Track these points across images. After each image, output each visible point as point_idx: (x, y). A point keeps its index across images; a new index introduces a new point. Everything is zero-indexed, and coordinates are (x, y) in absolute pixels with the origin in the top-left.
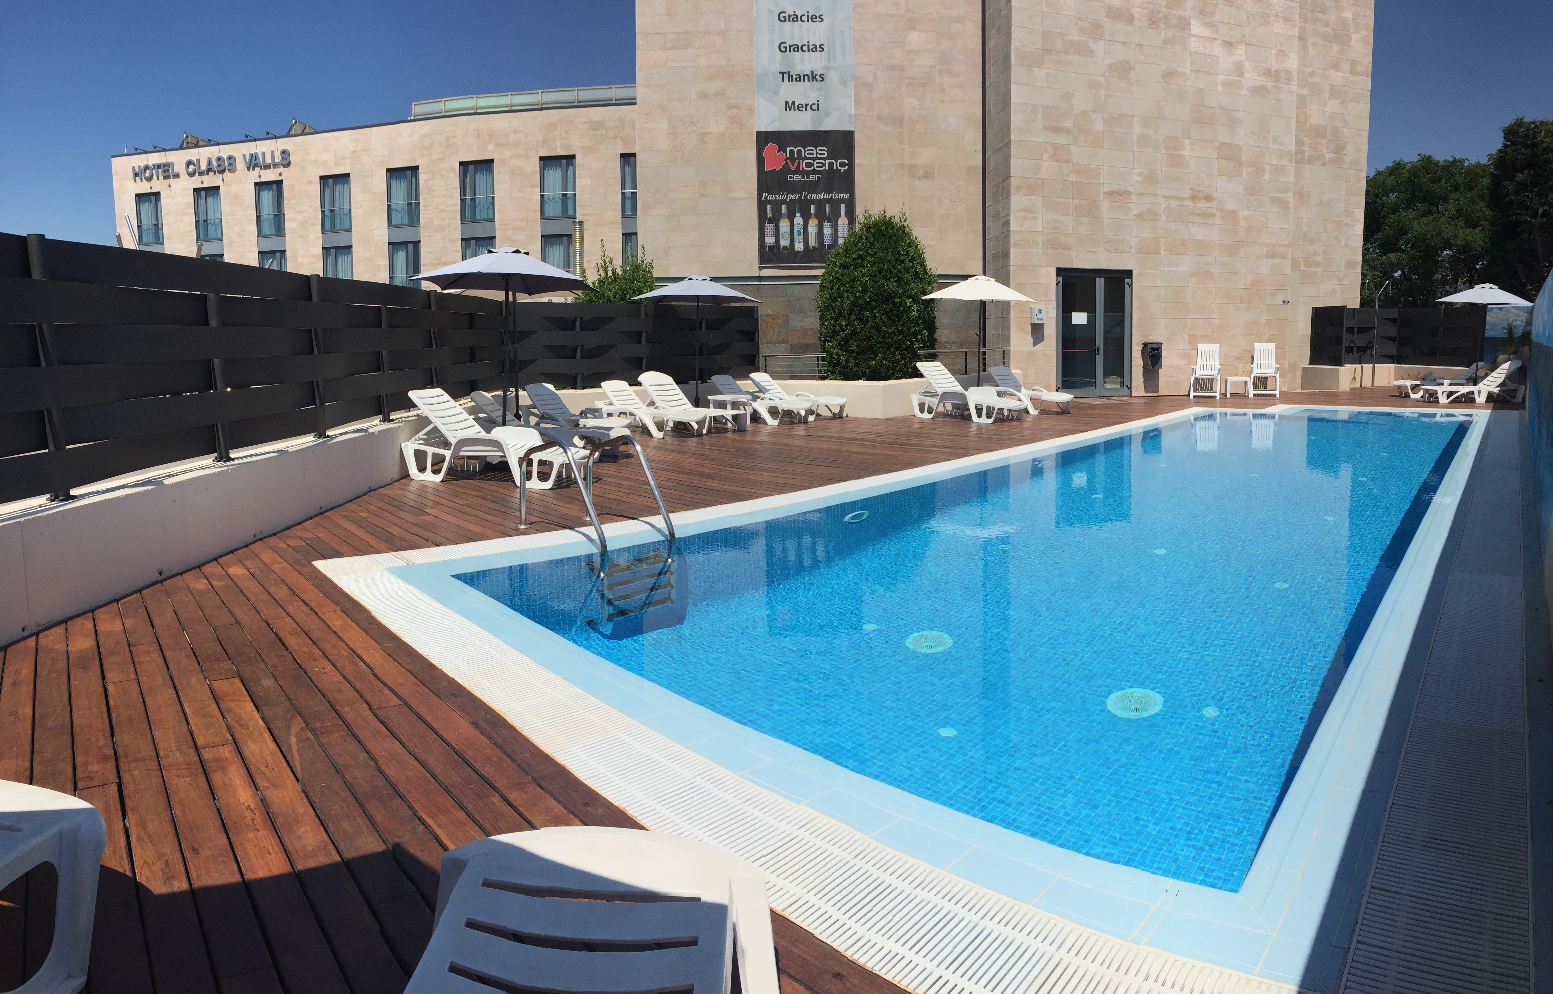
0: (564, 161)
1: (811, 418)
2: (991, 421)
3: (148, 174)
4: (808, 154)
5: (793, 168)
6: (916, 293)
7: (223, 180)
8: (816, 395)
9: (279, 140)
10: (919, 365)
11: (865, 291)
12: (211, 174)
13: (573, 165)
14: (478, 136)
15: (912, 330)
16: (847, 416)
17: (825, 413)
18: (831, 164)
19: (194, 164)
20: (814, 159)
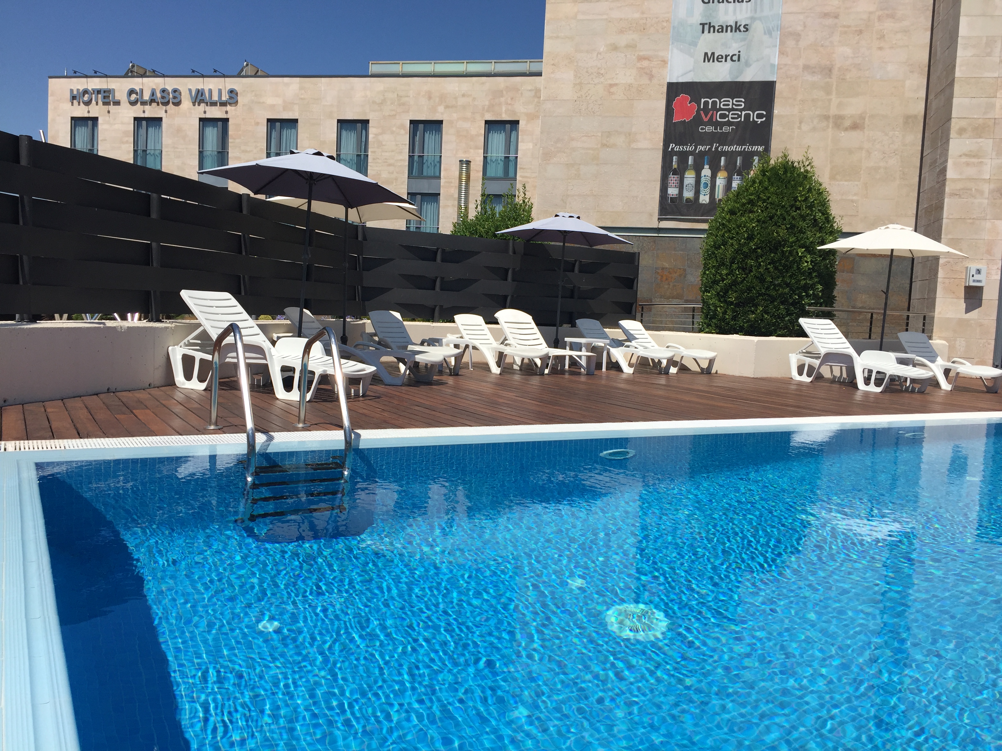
0: (508, 126)
1: (673, 370)
2: (879, 390)
3: (86, 98)
4: (724, 105)
5: (706, 120)
6: (812, 242)
7: (166, 112)
8: (687, 347)
9: (225, 79)
10: (804, 322)
12: (154, 105)
13: (517, 130)
14: (430, 98)
15: (803, 282)
16: (716, 373)
17: (694, 367)
18: (748, 116)
19: (137, 93)
20: (729, 110)
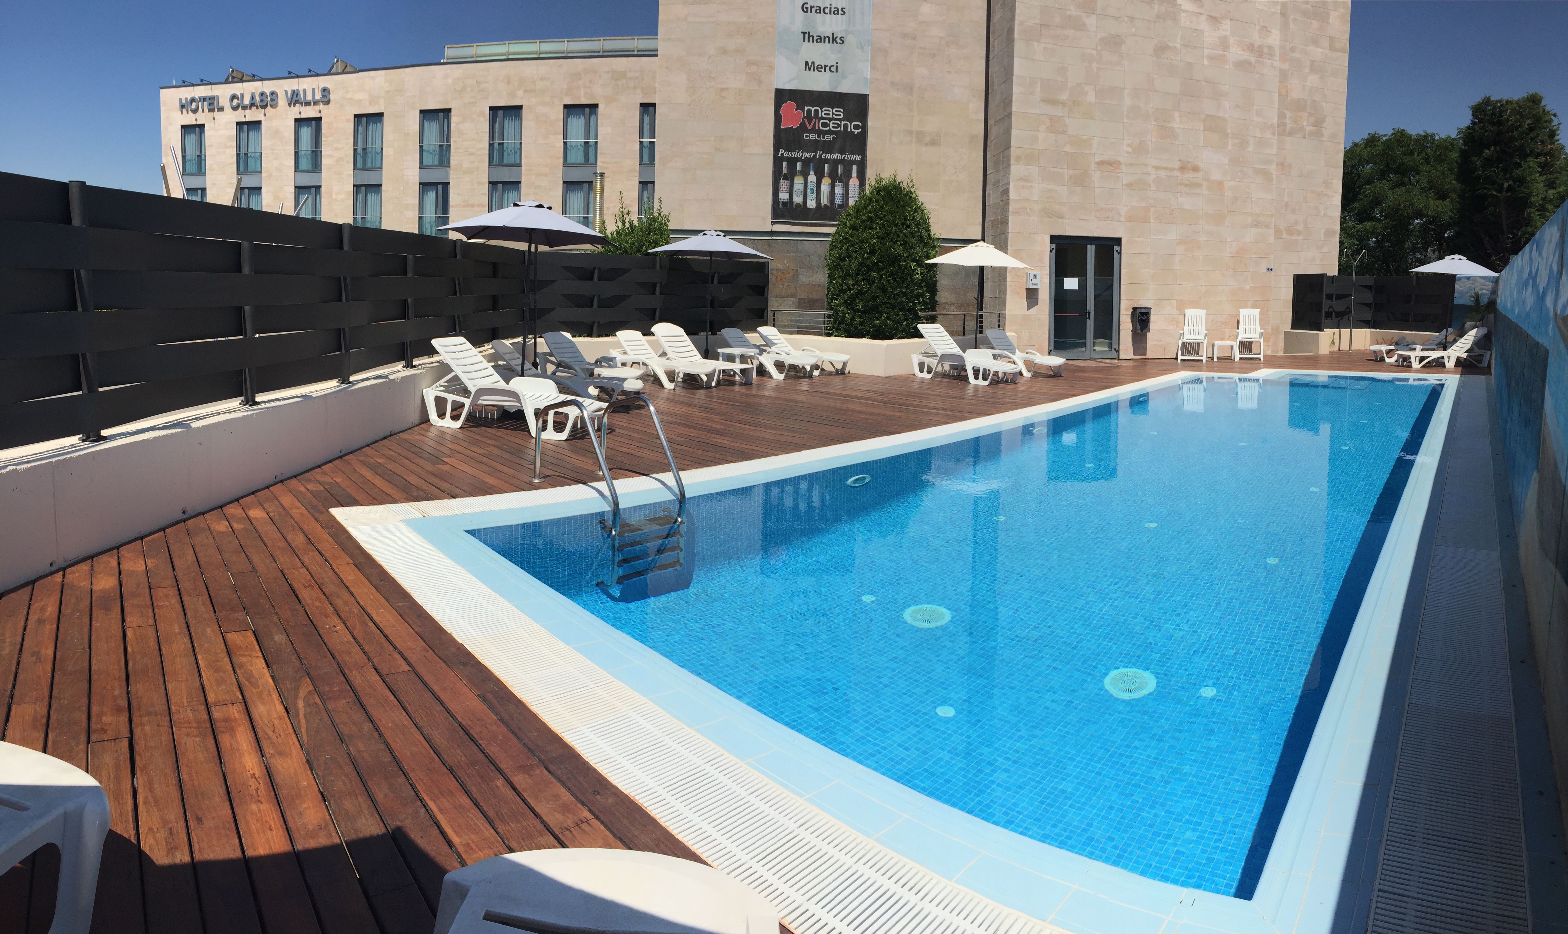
0: (587, 110)
1: (816, 373)
2: (986, 383)
3: (194, 106)
4: (825, 114)
5: (810, 127)
6: (920, 257)
7: (265, 115)
8: (821, 351)
9: (320, 78)
10: (920, 327)
11: (872, 253)
12: (254, 108)
13: (596, 114)
14: (509, 83)
15: (916, 292)
16: (849, 373)
17: (829, 368)
18: (846, 126)
19: (238, 99)
20: (830, 120)
